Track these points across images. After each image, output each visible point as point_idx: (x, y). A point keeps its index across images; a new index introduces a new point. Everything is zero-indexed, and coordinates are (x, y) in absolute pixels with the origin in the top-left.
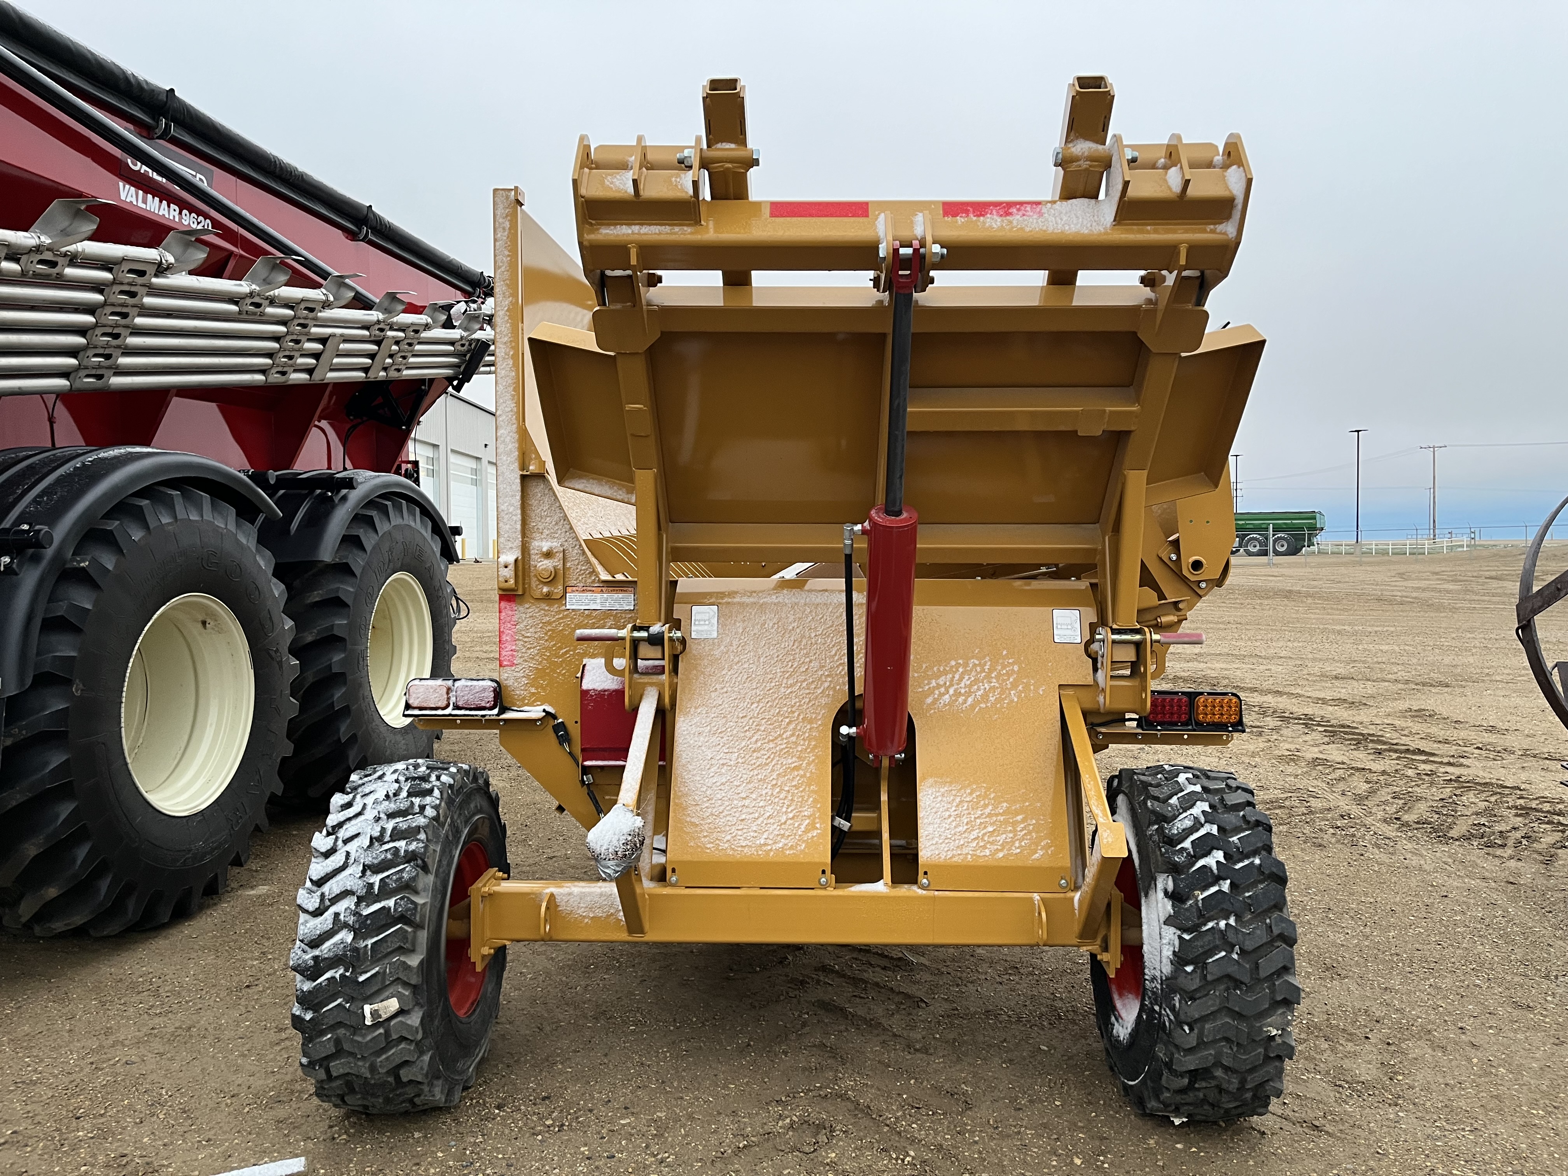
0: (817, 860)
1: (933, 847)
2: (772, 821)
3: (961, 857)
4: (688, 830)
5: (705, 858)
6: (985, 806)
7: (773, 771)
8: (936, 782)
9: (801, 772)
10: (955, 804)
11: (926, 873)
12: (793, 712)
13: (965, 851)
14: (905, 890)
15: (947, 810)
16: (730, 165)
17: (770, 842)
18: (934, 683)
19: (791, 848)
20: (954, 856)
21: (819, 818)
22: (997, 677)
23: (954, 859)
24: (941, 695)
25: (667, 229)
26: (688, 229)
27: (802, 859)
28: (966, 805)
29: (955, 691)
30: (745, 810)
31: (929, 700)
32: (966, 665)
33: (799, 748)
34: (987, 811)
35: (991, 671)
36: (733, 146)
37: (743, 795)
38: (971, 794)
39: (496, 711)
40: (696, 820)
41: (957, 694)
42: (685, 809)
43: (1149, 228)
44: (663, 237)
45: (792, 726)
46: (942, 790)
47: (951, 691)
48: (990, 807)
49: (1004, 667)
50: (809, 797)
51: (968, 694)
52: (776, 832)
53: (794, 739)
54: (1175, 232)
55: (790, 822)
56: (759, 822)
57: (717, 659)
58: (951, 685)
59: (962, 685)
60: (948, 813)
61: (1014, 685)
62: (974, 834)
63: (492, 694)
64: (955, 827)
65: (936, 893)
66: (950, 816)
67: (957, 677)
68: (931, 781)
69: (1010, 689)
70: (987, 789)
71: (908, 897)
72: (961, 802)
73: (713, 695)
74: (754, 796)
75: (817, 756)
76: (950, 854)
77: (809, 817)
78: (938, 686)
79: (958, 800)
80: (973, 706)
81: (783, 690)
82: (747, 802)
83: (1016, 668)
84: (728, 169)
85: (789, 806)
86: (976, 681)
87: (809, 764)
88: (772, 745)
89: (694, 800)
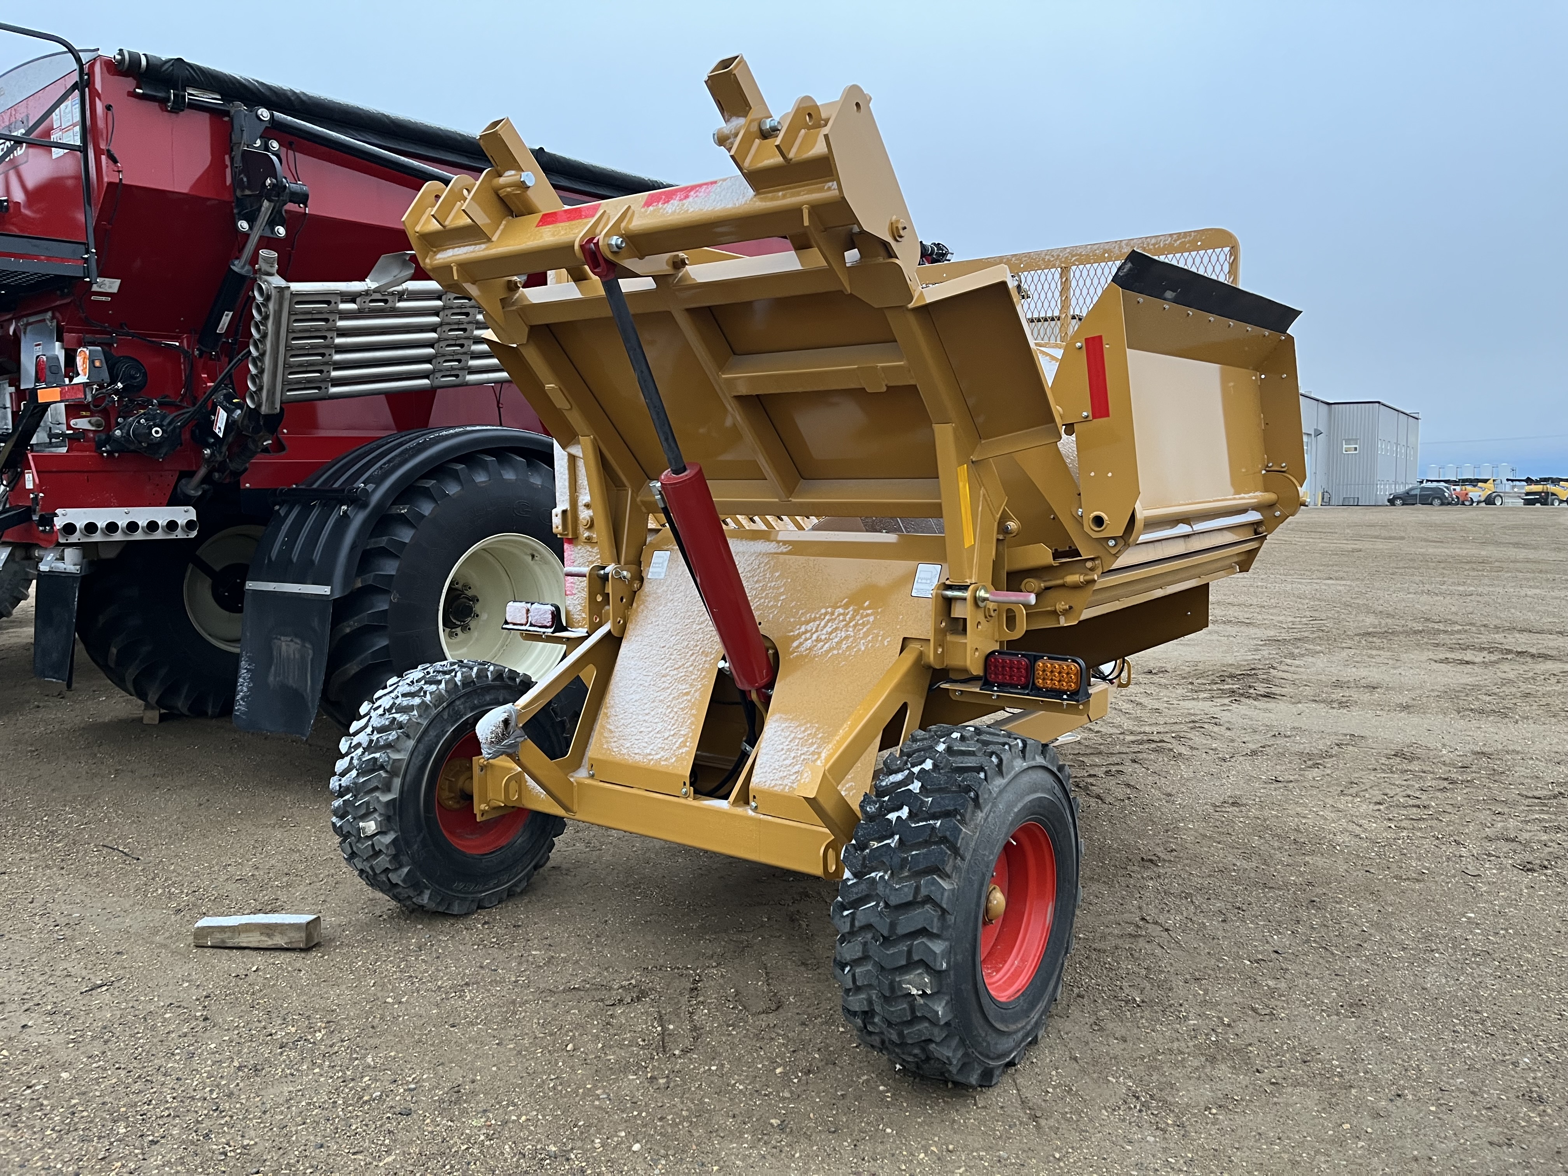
0: (680, 773)
1: (762, 775)
2: (658, 735)
3: (781, 787)
4: (606, 735)
5: (611, 758)
6: (812, 744)
7: (670, 694)
8: (781, 718)
9: (689, 697)
10: (789, 739)
11: (754, 797)
12: (697, 646)
13: (786, 782)
14: (740, 811)
15: (782, 744)
16: (509, 189)
17: (654, 753)
18: (803, 629)
19: (666, 760)
20: (775, 785)
21: (691, 738)
22: (855, 626)
23: (775, 789)
24: (806, 640)
25: (471, 248)
26: (483, 246)
27: (670, 770)
28: (797, 741)
29: (818, 637)
30: (645, 724)
31: (795, 644)
32: (832, 614)
33: (693, 677)
34: (812, 749)
35: (851, 620)
36: (513, 172)
37: (647, 711)
38: (804, 731)
39: (551, 630)
40: (612, 728)
41: (818, 640)
42: (608, 718)
43: (780, 193)
44: (473, 255)
45: (693, 658)
46: (783, 725)
47: (815, 637)
48: (815, 746)
49: (862, 618)
50: (689, 719)
51: (827, 640)
52: (659, 745)
53: (691, 669)
54: (798, 194)
55: (671, 738)
56: (650, 735)
57: (658, 597)
58: (816, 631)
59: (824, 632)
60: (781, 747)
61: (866, 635)
62: (797, 768)
63: (550, 616)
64: (784, 760)
65: (762, 816)
66: (783, 749)
67: (823, 623)
68: (777, 716)
69: (862, 639)
70: (818, 729)
71: (742, 816)
72: (795, 738)
73: (650, 626)
74: (653, 713)
75: (703, 685)
76: (773, 783)
77: (684, 736)
78: (806, 632)
79: (793, 735)
80: (828, 652)
81: (694, 626)
82: (647, 718)
83: (871, 619)
84: (508, 192)
85: (673, 725)
86: (836, 629)
87: (696, 691)
88: (675, 672)
89: (615, 712)
